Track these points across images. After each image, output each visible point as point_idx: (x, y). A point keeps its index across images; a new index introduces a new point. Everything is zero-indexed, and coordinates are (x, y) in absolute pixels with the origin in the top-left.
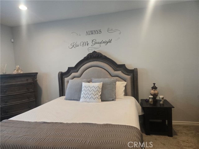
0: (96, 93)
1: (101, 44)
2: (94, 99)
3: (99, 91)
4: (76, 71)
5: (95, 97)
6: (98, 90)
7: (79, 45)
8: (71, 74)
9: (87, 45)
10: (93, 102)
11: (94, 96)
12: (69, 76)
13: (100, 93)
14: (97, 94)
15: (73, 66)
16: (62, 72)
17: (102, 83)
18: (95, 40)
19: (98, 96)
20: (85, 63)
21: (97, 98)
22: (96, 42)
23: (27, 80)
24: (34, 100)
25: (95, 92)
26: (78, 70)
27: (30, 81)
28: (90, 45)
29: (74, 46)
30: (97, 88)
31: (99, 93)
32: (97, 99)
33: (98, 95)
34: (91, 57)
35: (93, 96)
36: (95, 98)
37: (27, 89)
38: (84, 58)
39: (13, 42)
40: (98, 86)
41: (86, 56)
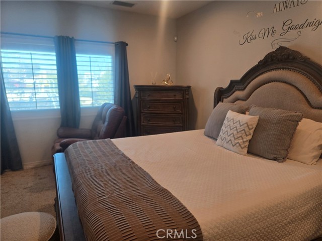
0: (239, 135)
1: (301, 30)
2: (233, 146)
3: (245, 133)
4: (242, 87)
5: (236, 142)
6: (244, 130)
7: (257, 36)
8: (233, 93)
9: (272, 34)
10: (231, 151)
11: (235, 139)
12: (230, 96)
13: (250, 137)
14: (241, 136)
15: (239, 77)
16: (222, 88)
17: (256, 118)
18: (290, 21)
19: (242, 141)
20: (261, 72)
21: (238, 145)
22: (290, 26)
23: (175, 96)
24: (182, 125)
25: (238, 132)
26: (246, 87)
27: (179, 97)
28: (277, 35)
29: (249, 39)
30: (243, 125)
31: (247, 135)
32: (237, 147)
33: (243, 139)
34: (272, 60)
35: (233, 139)
36: (235, 145)
37: (174, 108)
38: (259, 63)
39: (176, 41)
40: (247, 123)
41: (262, 59)
